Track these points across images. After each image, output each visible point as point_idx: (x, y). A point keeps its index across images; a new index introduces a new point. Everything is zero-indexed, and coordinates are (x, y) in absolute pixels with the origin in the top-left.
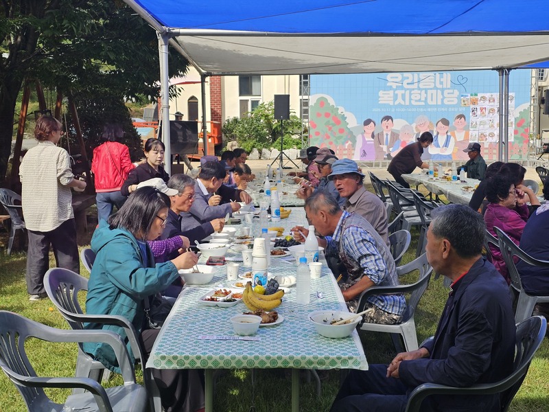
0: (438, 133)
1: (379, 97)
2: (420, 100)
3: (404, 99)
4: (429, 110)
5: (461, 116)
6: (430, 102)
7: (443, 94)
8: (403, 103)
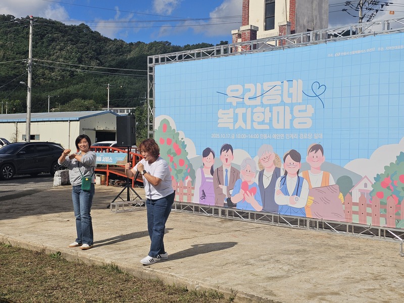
0: (286, 173)
1: (219, 118)
2: (263, 123)
3: (245, 121)
4: (275, 136)
5: (317, 148)
6: (276, 126)
7: (292, 111)
8: (243, 126)
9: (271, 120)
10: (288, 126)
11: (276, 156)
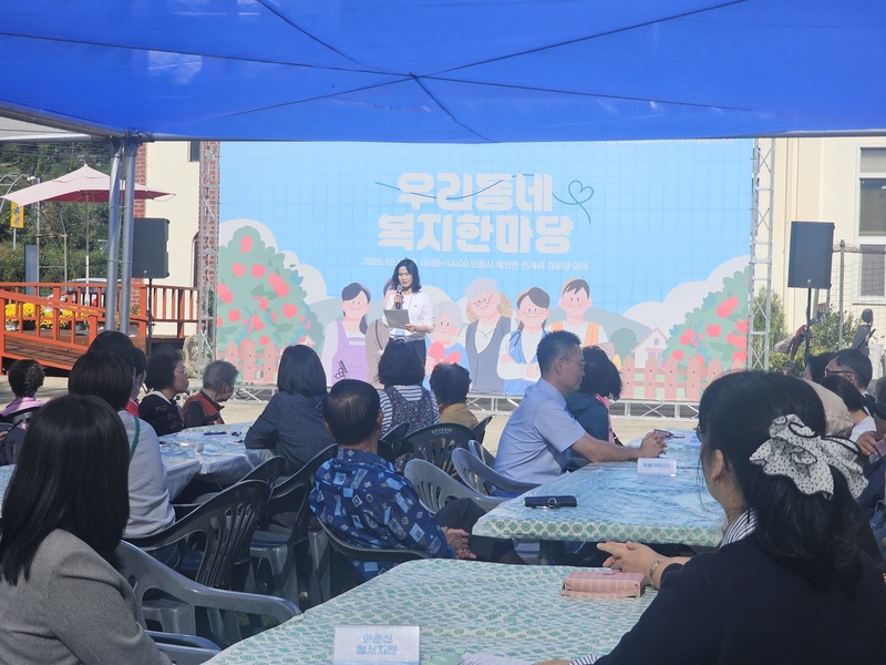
0: (521, 326)
1: (380, 230)
2: (477, 241)
3: (439, 236)
4: (500, 265)
6: (501, 246)
7: (533, 224)
8: (436, 246)
9: (493, 237)
10: (525, 249)
11: (503, 297)
